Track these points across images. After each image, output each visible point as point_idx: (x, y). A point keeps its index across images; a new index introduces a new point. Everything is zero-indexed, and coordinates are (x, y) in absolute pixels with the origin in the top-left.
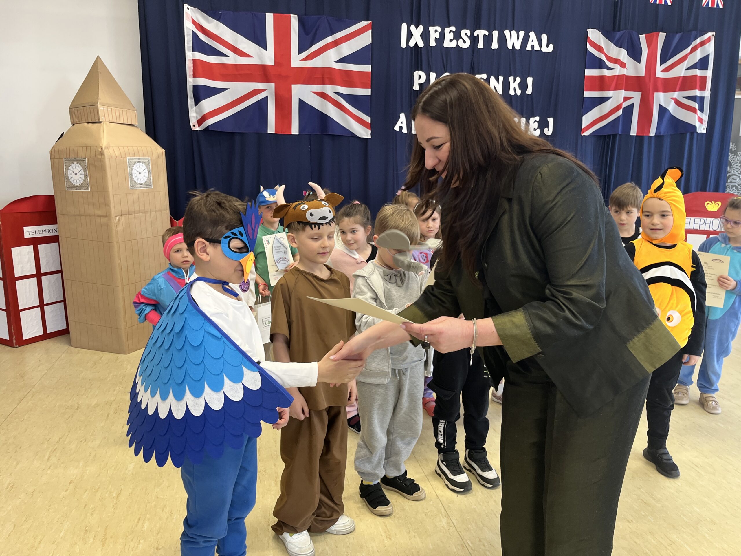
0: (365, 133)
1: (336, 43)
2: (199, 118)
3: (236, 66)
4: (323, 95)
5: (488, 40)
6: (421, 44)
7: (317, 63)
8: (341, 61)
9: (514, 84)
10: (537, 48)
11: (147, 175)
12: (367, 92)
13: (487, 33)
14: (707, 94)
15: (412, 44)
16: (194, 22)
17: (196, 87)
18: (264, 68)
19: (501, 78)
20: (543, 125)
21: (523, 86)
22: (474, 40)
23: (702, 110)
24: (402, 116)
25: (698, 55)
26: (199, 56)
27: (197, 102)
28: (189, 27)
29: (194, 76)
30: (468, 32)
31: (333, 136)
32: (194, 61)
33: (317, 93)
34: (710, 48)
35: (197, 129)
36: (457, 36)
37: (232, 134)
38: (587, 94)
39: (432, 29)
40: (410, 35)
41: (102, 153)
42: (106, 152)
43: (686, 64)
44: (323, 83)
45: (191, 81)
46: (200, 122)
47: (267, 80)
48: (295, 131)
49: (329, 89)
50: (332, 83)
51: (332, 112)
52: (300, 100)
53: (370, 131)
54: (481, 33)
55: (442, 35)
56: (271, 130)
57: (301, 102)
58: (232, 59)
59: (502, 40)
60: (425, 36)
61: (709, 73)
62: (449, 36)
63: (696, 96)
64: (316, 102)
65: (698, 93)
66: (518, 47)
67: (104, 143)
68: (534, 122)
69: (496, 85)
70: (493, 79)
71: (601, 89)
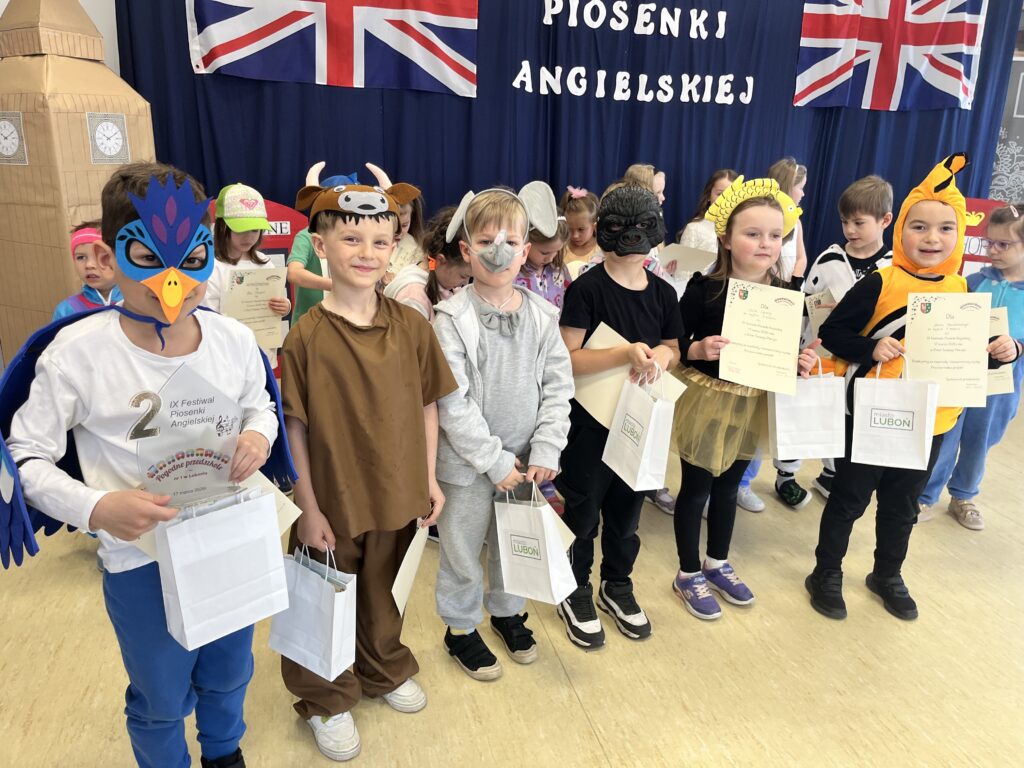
0: (467, 89)
2: (205, 53)
4: (402, 26)
9: (697, 21)
11: (120, 142)
12: (472, 24)
14: (976, 51)
17: (199, 3)
19: (678, 12)
20: (738, 87)
21: (712, 25)
23: (968, 75)
24: (526, 65)
27: (201, 28)
31: (419, 92)
33: (393, 22)
35: (202, 71)
37: (260, 83)
38: (805, 42)
41: (44, 105)
42: (51, 103)
43: (949, 4)
44: (403, 6)
46: (207, 60)
48: (359, 82)
49: (412, 17)
50: (419, 6)
51: (418, 54)
52: (367, 33)
53: (475, 87)
56: (321, 78)
61: (981, 20)
63: (961, 53)
64: (391, 37)
65: (964, 49)
67: (49, 86)
68: (725, 82)
69: (670, 23)
70: (665, 12)
71: (827, 35)
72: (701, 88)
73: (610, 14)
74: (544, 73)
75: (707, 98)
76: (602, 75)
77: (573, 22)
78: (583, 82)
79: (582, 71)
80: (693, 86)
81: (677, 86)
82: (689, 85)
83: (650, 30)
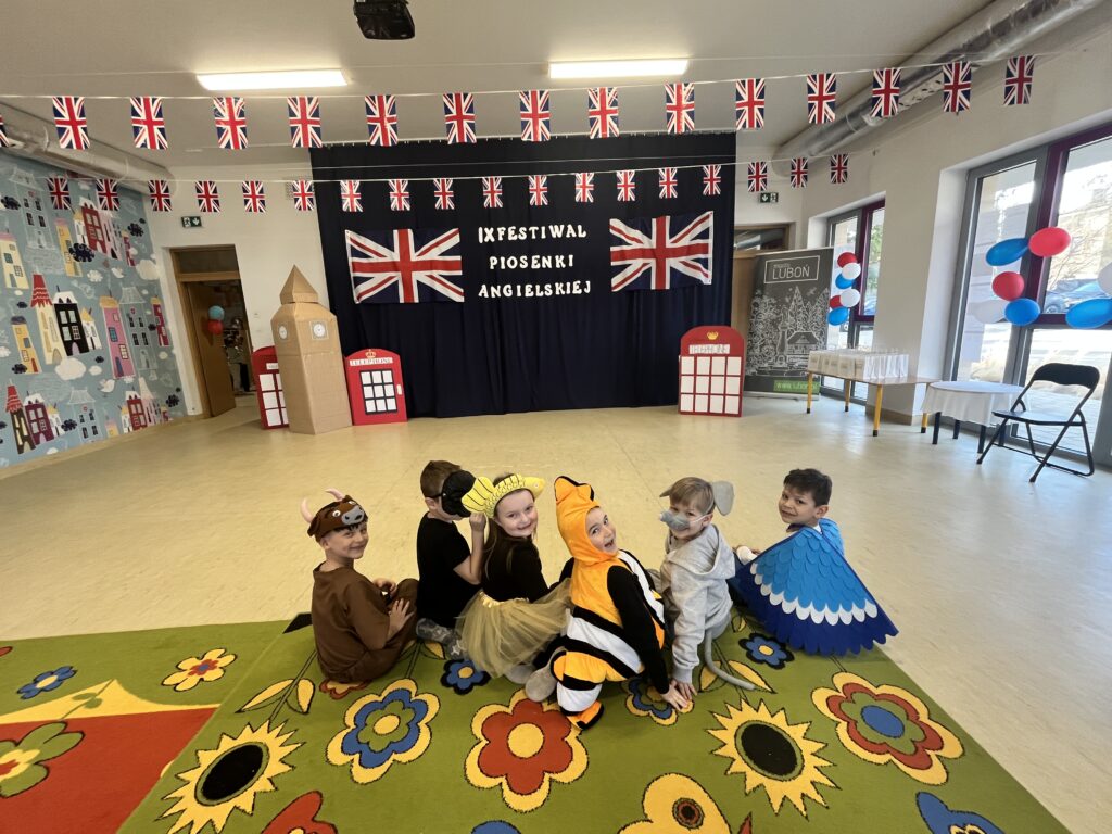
0: (460, 299)
1: (437, 244)
2: (359, 295)
3: (378, 263)
4: (432, 277)
5: (538, 233)
6: (493, 240)
7: (427, 257)
8: (443, 254)
9: (559, 261)
10: (574, 235)
11: (327, 331)
12: (460, 273)
13: (537, 228)
14: (710, 256)
15: (486, 240)
16: (351, 240)
17: (355, 278)
18: (394, 263)
19: (550, 258)
20: (583, 286)
21: (566, 261)
22: (529, 233)
23: (706, 268)
24: (484, 287)
25: (699, 229)
26: (356, 260)
28: (348, 242)
29: (354, 271)
30: (525, 229)
31: (440, 302)
32: (353, 263)
33: (428, 276)
34: (710, 223)
35: (358, 302)
36: (517, 232)
37: (378, 305)
38: (613, 263)
39: (499, 229)
40: (485, 235)
41: (294, 320)
43: (689, 237)
44: (431, 269)
45: (352, 275)
46: (359, 298)
47: (397, 270)
48: (416, 300)
49: (435, 273)
50: (436, 269)
51: (438, 287)
53: (463, 298)
54: (533, 229)
55: (506, 233)
56: (402, 301)
57: (418, 282)
58: (375, 259)
59: (548, 232)
60: (495, 234)
61: (710, 241)
62: (511, 232)
63: (701, 259)
64: (428, 282)
65: (701, 256)
66: (560, 235)
68: (576, 284)
69: (547, 262)
70: (544, 259)
71: (624, 259)
72: (564, 288)
73: (519, 262)
74: (493, 289)
75: (568, 292)
76: (519, 287)
77: (503, 267)
78: (510, 291)
79: (509, 286)
80: (560, 288)
81: (553, 288)
82: (559, 287)
83: (538, 266)
